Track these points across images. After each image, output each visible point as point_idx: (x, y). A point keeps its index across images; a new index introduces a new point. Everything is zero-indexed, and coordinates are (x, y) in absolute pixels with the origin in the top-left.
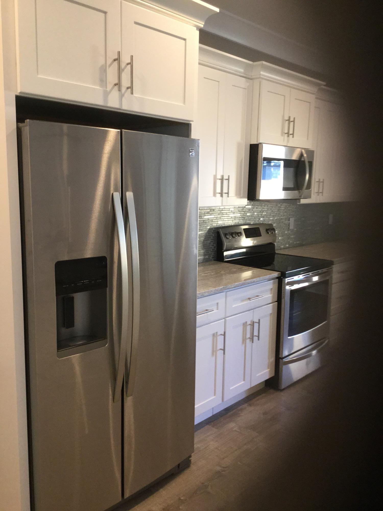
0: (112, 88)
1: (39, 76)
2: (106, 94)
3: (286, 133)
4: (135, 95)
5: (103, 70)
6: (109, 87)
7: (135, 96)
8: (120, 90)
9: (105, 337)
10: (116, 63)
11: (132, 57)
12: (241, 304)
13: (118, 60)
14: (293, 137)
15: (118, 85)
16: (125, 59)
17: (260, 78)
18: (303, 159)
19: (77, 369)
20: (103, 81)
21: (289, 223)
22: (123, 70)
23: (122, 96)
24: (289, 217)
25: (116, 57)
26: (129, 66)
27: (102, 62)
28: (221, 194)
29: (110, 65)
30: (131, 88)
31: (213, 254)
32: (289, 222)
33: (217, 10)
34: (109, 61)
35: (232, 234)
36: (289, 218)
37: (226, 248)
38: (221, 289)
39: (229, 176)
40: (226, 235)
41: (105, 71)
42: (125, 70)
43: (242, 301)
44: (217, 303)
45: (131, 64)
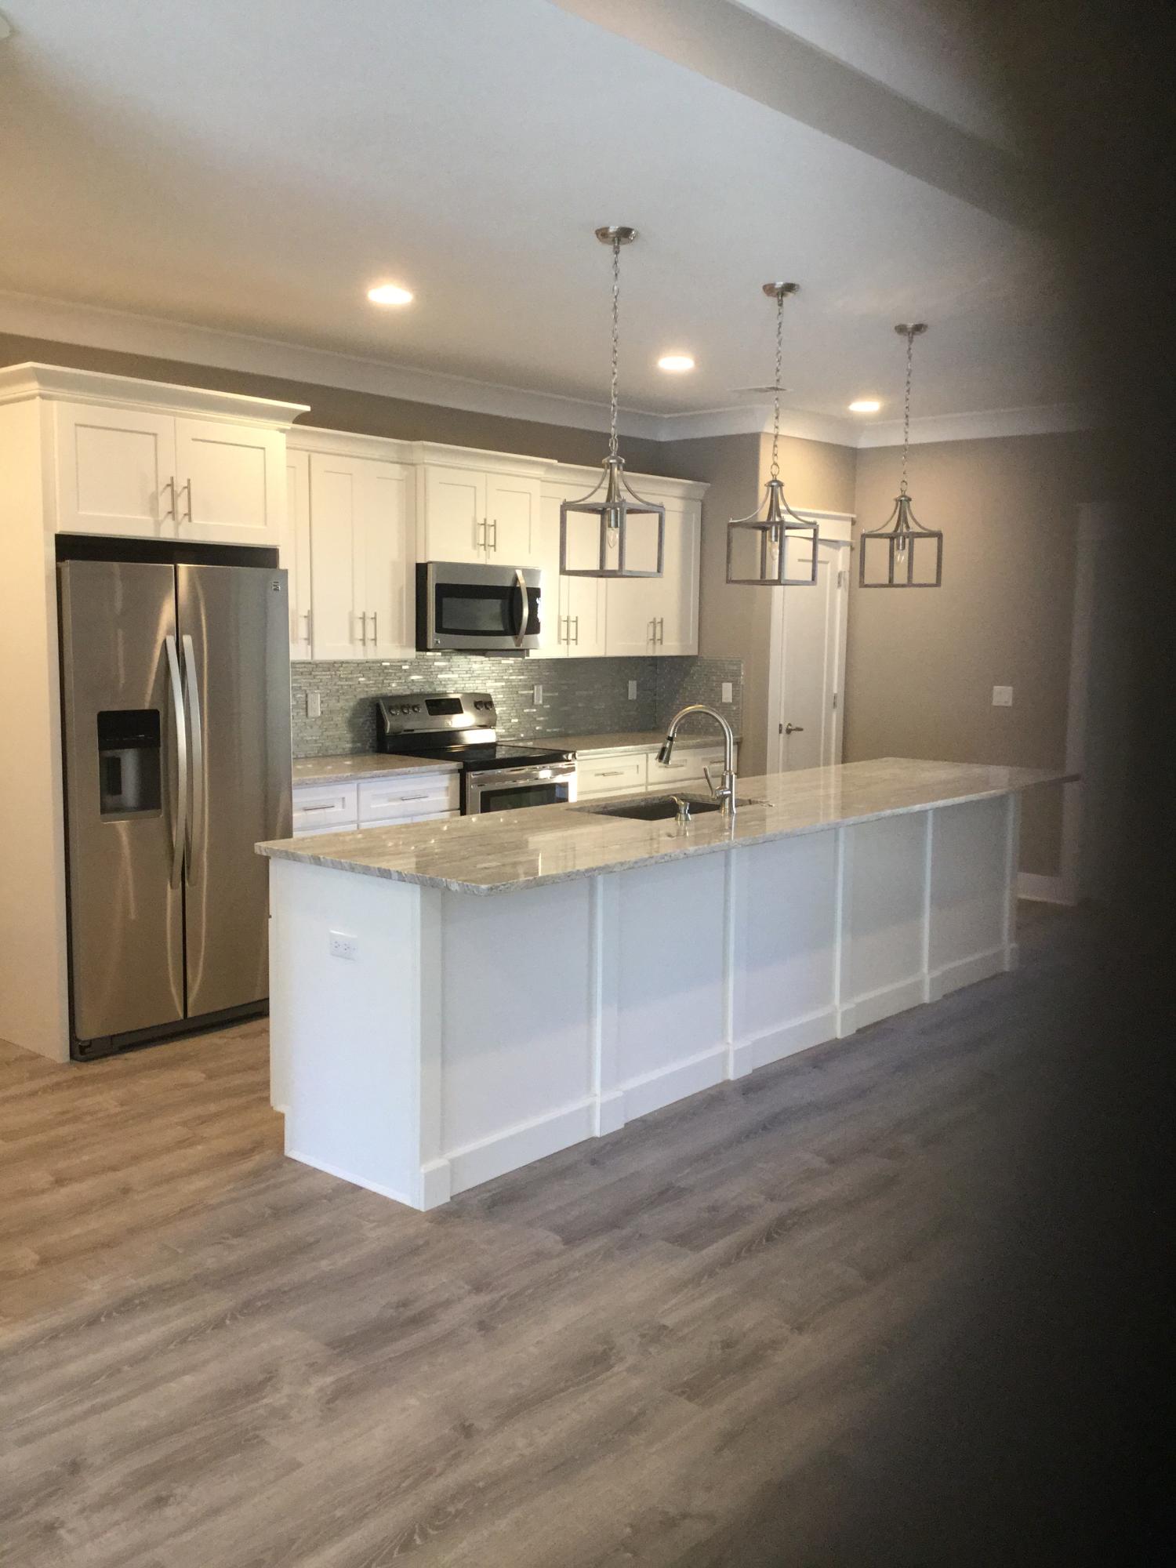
0: (165, 517)
1: (80, 513)
2: (158, 524)
3: (481, 545)
4: (194, 521)
5: (154, 498)
6: (162, 515)
7: (196, 524)
8: (174, 519)
9: (159, 807)
10: (169, 489)
11: (189, 480)
12: (386, 805)
13: (171, 485)
14: (495, 550)
15: (172, 513)
16: (180, 483)
17: (424, 463)
18: (518, 586)
19: (125, 839)
20: (154, 510)
21: (533, 694)
22: (179, 495)
23: (178, 525)
24: (533, 683)
25: (169, 482)
26: (186, 490)
27: (151, 488)
28: (363, 640)
29: (163, 492)
30: (189, 515)
31: (371, 741)
32: (532, 692)
33: (307, 408)
34: (161, 488)
35: (402, 708)
36: (533, 686)
37: (390, 729)
38: (347, 776)
39: (376, 614)
40: (390, 709)
41: (157, 499)
42: (182, 496)
43: (390, 800)
44: (343, 798)
45: (188, 487)
